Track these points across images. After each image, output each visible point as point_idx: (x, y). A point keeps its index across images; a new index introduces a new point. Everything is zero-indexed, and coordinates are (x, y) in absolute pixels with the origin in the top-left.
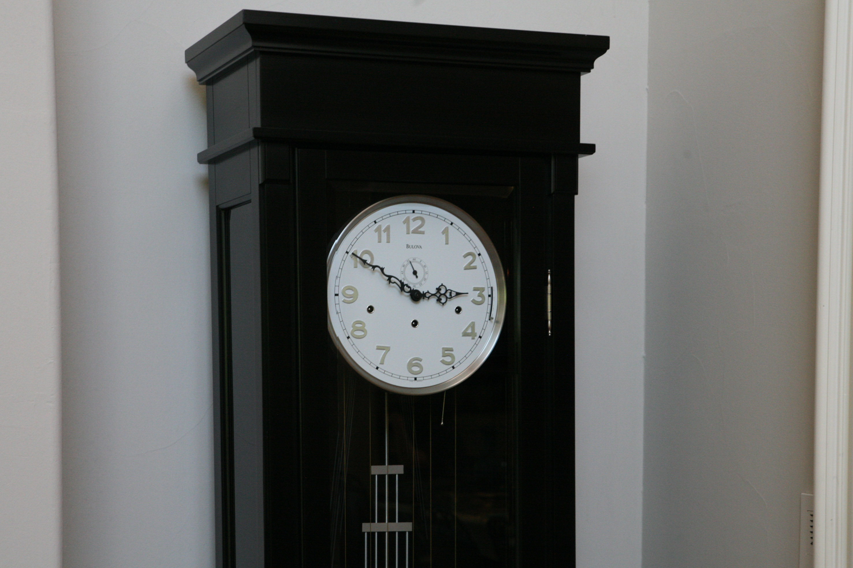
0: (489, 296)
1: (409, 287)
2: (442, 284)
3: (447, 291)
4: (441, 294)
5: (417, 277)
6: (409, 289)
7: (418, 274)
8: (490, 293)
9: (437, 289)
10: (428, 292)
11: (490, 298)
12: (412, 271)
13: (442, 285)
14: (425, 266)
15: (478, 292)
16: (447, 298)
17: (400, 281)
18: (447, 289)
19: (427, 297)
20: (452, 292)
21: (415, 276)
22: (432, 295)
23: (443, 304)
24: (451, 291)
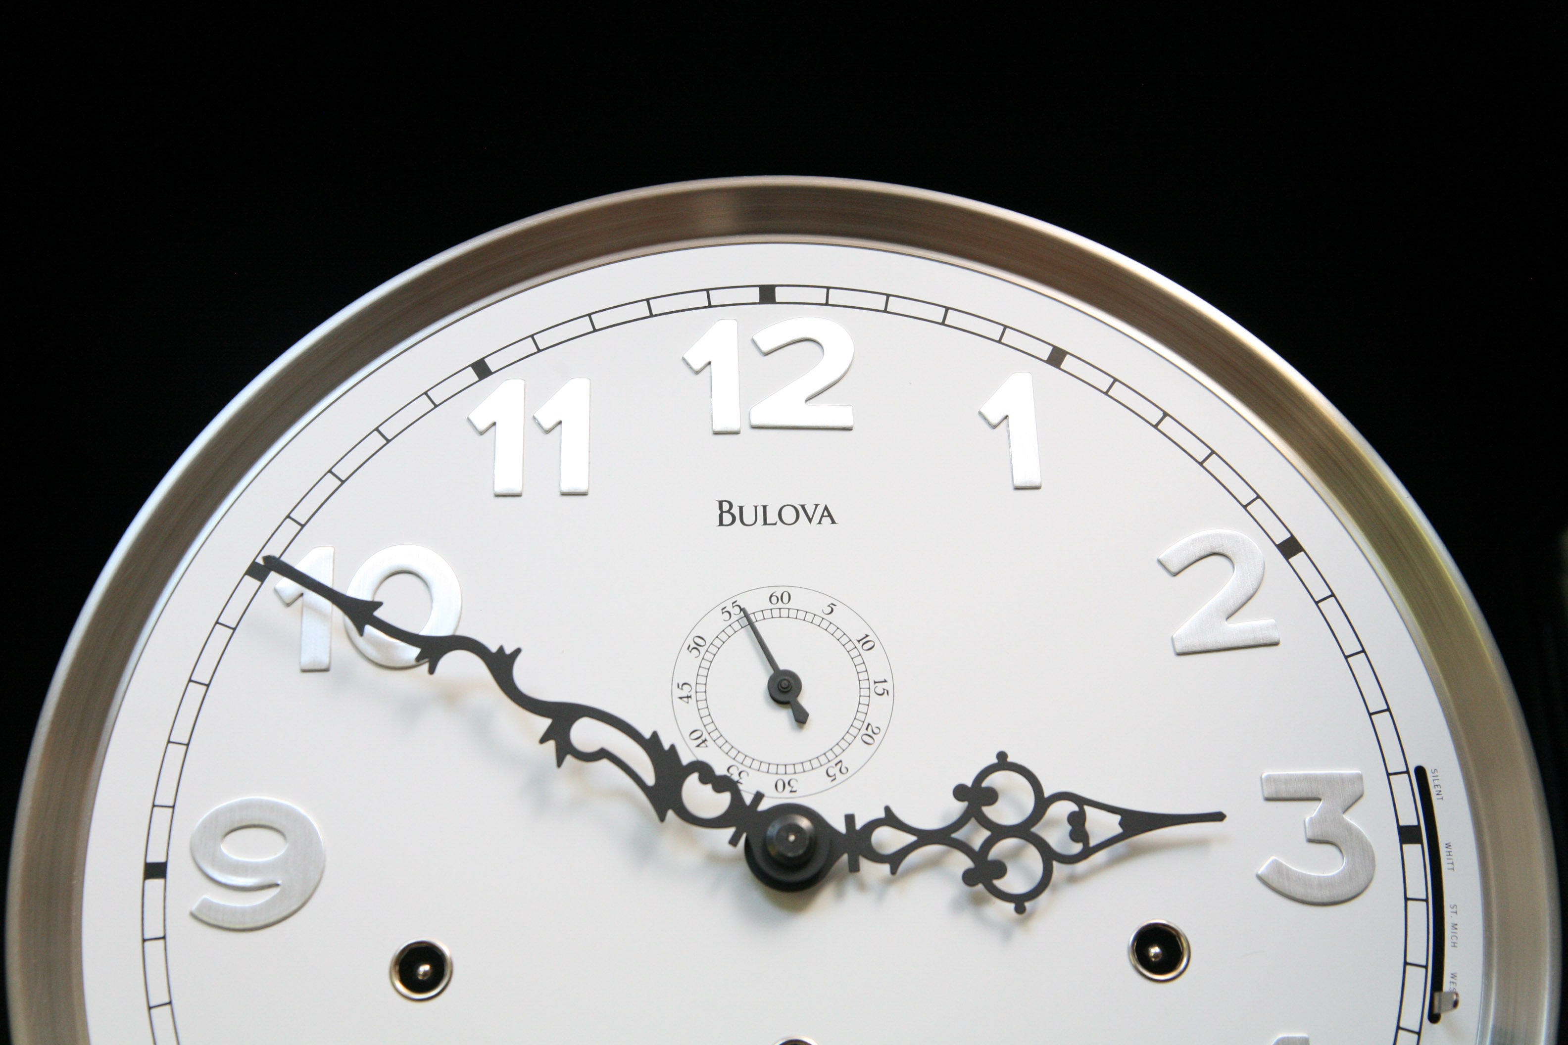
0: (1407, 835)
1: (723, 784)
2: (1002, 756)
3: (1042, 803)
4: (999, 832)
5: (801, 718)
6: (724, 800)
7: (805, 700)
8: (1410, 817)
9: (960, 792)
10: (890, 819)
11: (1415, 853)
12: (761, 677)
13: (1003, 763)
14: (864, 640)
15: (1313, 810)
16: (1049, 855)
17: (652, 745)
18: (1047, 793)
19: (877, 857)
20: (1088, 809)
21: (784, 716)
22: (925, 837)
23: (1020, 902)
24: (1081, 801)
